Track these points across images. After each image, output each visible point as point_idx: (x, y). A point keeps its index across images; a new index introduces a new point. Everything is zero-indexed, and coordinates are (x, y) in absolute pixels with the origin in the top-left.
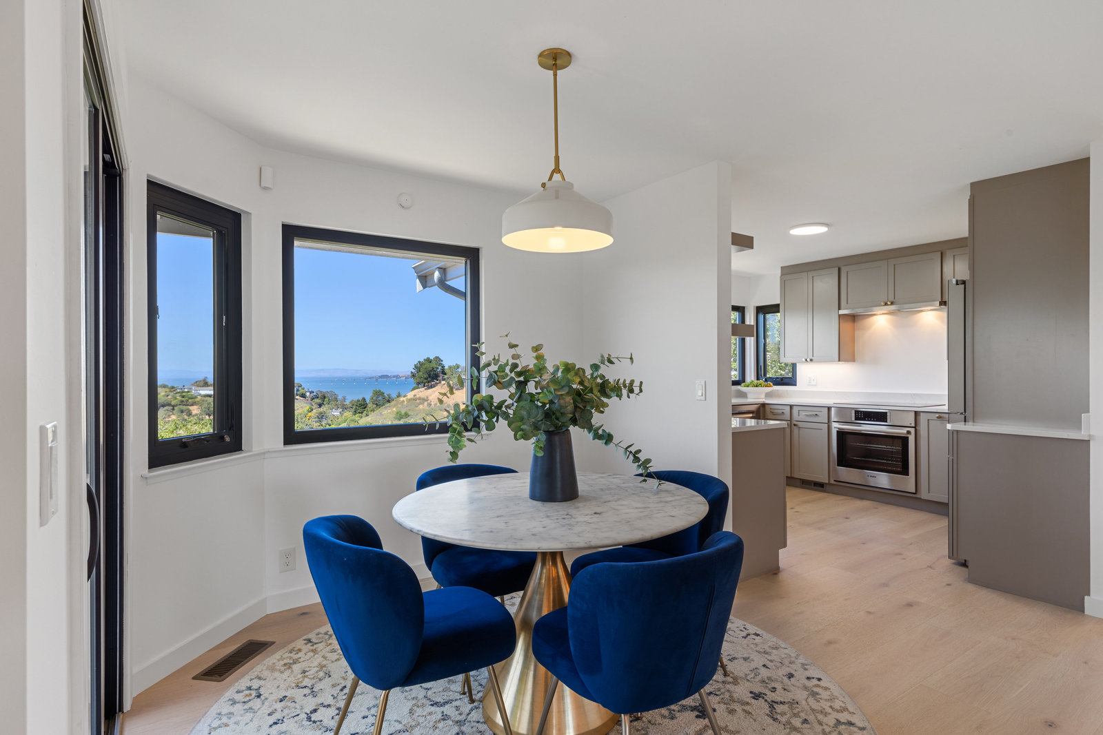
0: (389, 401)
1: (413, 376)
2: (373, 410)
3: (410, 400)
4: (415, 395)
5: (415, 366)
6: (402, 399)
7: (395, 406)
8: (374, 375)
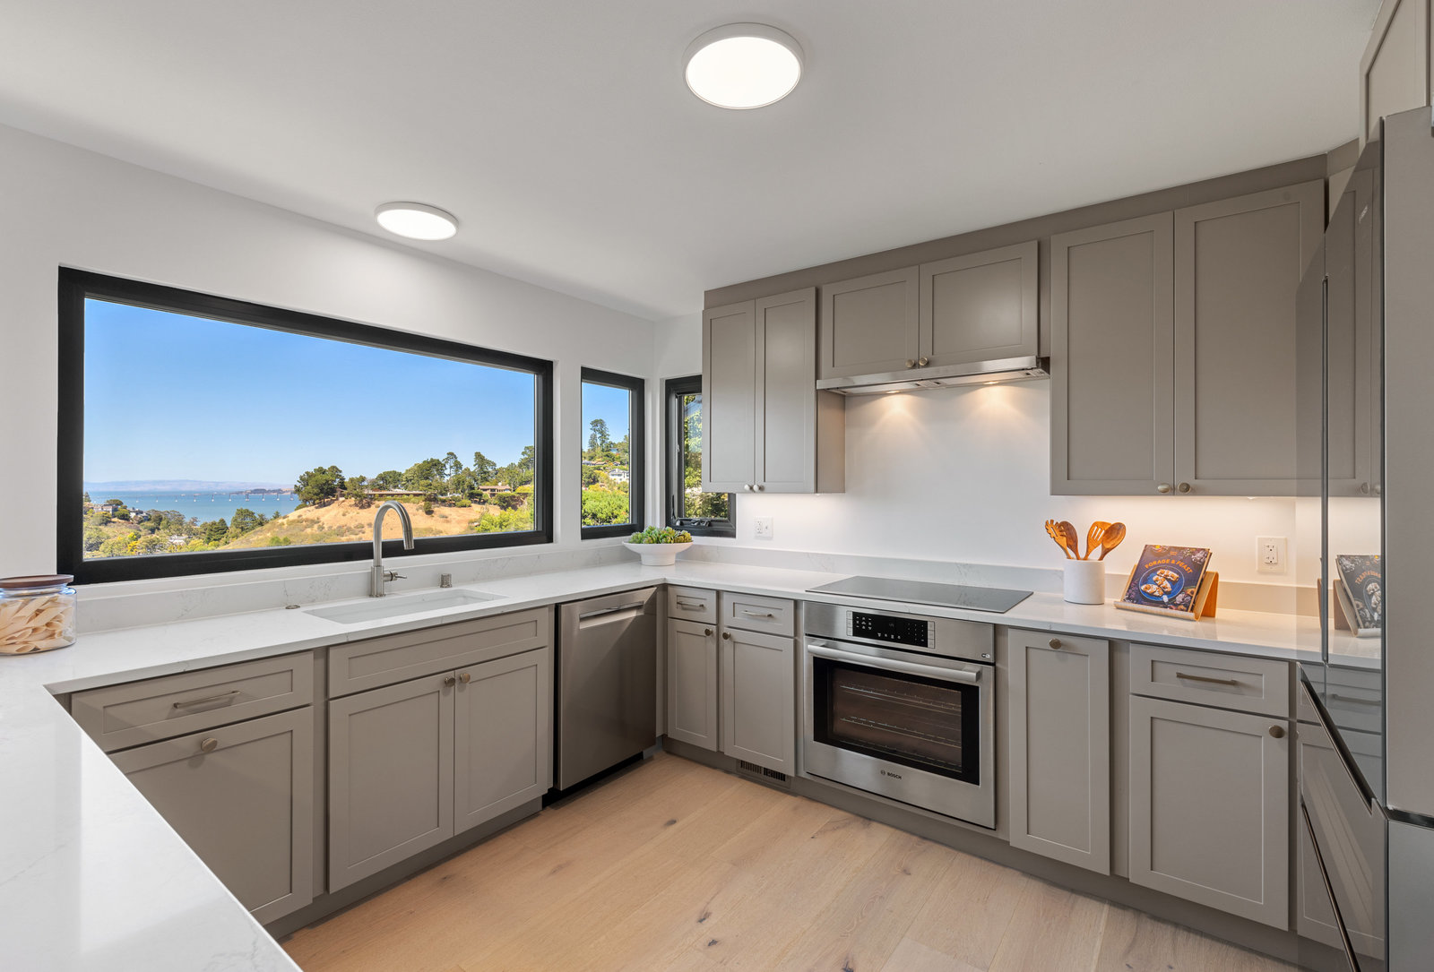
0: (261, 524)
1: (298, 490)
2: (237, 537)
3: (293, 521)
4: (300, 516)
5: (301, 478)
6: (280, 521)
7: (269, 530)
8: (243, 489)
